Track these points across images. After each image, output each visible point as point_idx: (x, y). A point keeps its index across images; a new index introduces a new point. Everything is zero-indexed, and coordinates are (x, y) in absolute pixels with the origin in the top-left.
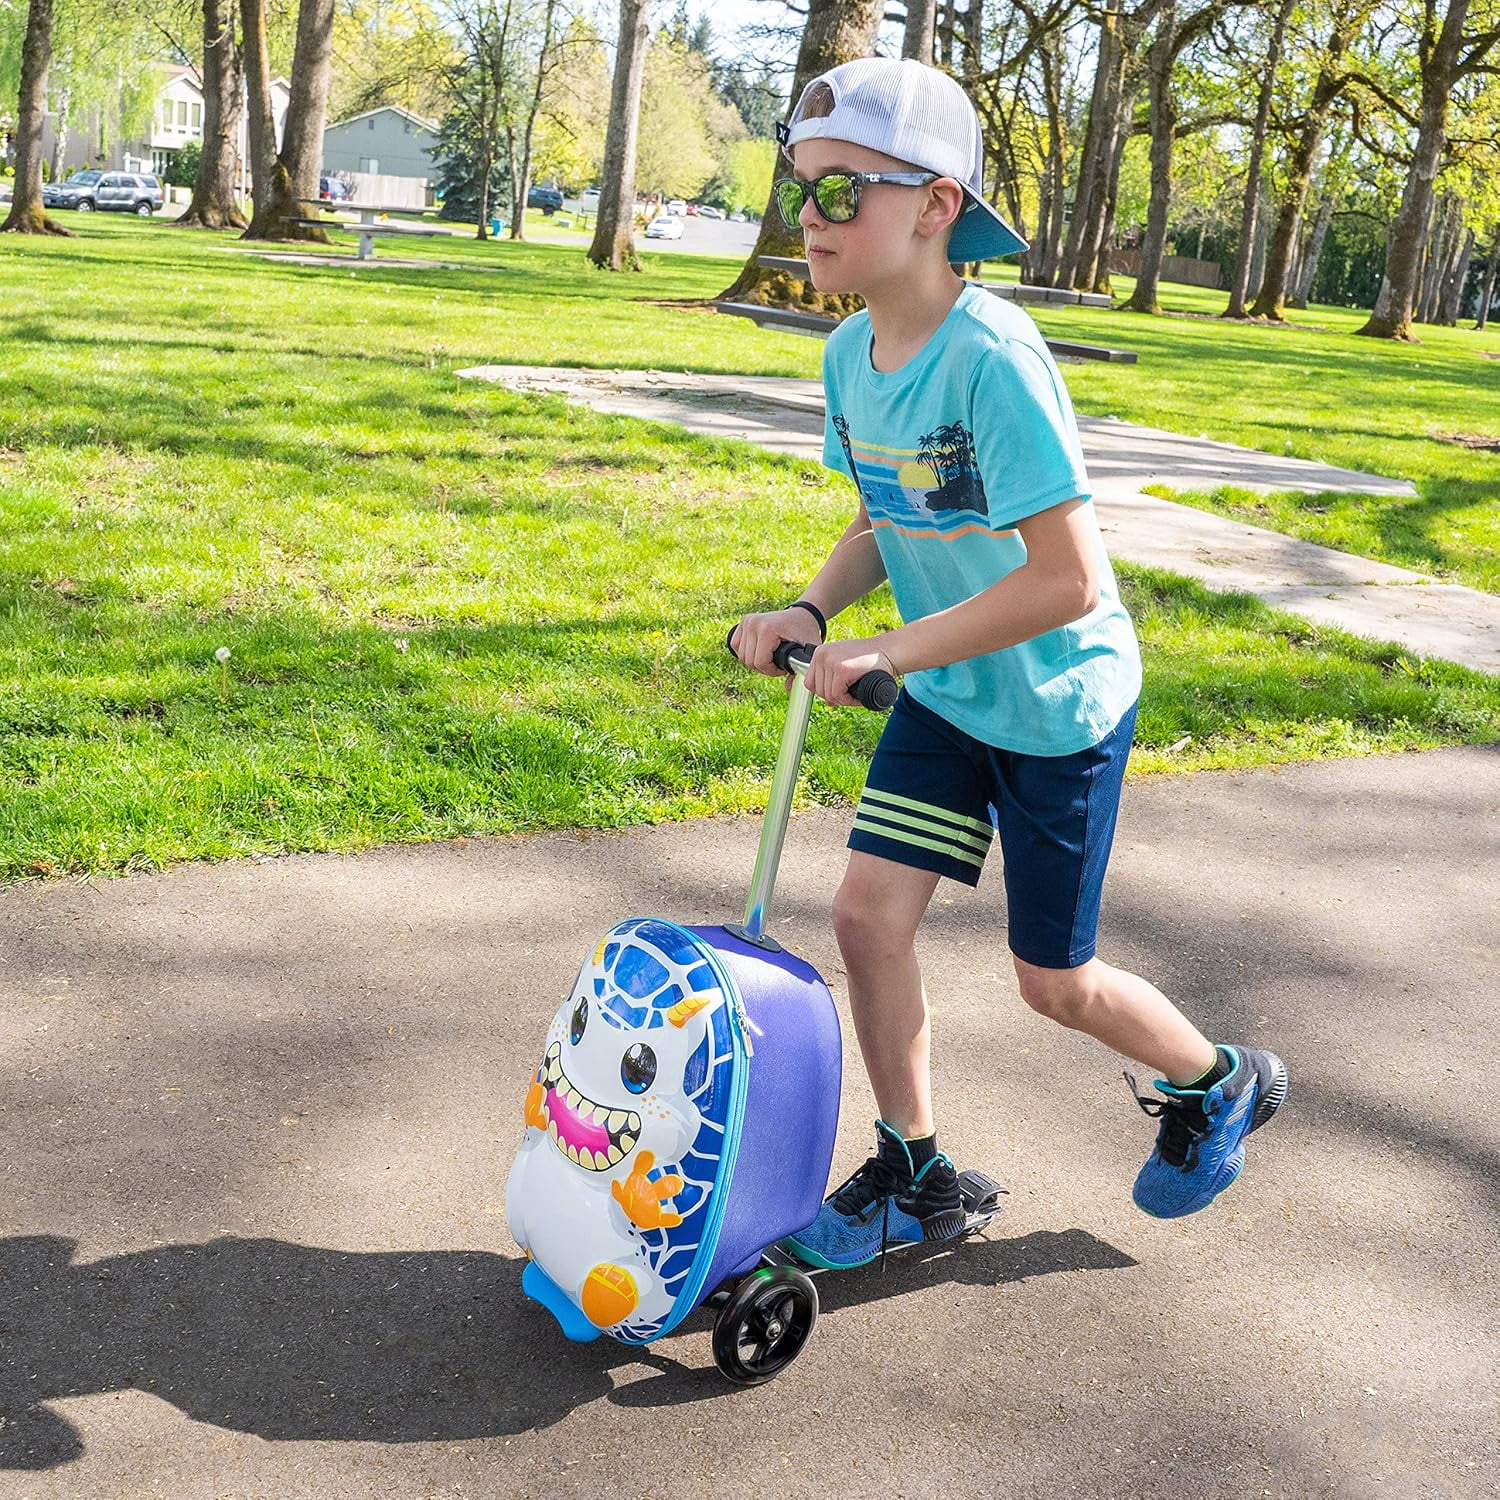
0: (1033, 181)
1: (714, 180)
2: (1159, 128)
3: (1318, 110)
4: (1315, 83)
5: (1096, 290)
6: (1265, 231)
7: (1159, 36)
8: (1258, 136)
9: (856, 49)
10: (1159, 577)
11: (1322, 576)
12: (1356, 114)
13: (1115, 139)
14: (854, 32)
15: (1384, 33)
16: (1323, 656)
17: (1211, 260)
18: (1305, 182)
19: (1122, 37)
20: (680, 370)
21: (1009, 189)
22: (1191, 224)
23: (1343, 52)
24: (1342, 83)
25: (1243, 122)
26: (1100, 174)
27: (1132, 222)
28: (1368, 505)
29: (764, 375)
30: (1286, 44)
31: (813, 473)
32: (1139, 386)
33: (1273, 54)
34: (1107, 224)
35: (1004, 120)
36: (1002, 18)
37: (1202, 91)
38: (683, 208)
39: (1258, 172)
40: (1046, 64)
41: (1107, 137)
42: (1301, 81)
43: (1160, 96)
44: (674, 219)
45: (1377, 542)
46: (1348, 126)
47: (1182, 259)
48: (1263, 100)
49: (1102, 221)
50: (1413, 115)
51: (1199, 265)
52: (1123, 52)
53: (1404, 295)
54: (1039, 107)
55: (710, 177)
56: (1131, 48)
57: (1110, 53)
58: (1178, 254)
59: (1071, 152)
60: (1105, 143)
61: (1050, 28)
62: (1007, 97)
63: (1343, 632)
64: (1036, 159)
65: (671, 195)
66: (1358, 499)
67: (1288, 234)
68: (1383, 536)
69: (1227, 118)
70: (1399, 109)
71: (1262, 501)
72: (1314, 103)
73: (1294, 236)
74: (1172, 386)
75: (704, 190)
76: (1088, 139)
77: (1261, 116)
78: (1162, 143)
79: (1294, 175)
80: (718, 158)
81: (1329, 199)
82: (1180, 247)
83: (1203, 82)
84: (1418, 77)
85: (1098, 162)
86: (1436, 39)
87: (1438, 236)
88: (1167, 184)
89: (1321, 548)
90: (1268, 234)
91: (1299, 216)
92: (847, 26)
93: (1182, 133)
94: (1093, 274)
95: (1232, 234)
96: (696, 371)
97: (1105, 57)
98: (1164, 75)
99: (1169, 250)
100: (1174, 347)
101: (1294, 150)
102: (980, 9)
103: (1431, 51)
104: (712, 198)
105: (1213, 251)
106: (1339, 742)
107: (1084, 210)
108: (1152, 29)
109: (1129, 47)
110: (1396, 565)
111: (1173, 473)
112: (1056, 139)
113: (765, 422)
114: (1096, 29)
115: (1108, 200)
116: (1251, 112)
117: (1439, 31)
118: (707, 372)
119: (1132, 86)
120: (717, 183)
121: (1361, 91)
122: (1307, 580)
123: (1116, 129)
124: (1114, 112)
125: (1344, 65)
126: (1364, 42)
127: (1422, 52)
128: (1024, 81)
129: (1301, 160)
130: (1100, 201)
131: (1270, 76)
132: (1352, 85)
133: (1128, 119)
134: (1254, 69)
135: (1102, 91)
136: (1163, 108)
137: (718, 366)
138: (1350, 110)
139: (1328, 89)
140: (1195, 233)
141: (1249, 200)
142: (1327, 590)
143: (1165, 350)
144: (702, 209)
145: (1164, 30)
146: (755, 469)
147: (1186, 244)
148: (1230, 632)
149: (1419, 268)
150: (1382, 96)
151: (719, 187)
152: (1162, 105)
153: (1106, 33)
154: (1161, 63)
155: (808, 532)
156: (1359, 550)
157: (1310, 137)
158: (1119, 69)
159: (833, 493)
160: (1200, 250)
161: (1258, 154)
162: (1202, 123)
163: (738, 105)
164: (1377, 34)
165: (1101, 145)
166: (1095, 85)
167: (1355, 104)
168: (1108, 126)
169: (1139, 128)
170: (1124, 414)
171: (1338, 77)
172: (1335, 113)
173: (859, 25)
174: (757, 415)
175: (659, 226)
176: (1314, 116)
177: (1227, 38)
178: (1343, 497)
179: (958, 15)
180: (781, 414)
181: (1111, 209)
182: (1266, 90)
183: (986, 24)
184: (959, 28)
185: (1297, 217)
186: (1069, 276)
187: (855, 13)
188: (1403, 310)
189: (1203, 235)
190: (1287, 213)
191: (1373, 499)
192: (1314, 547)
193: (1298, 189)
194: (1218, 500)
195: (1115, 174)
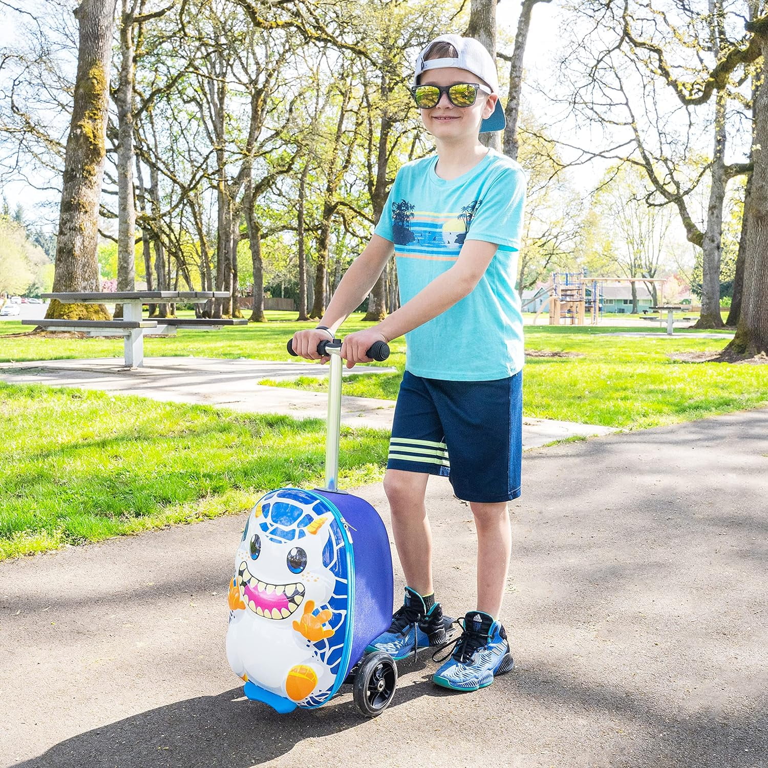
0: (196, 268)
1: (34, 285)
2: (252, 234)
3: (326, 219)
4: (323, 208)
5: (234, 316)
6: (312, 280)
7: (246, 191)
8: (300, 234)
9: (90, 200)
10: (269, 417)
11: (355, 408)
12: (345, 221)
13: (232, 242)
14: (88, 191)
15: (351, 186)
16: (359, 439)
17: (289, 297)
18: (326, 253)
19: (228, 194)
20: (8, 361)
21: (183, 270)
22: (277, 281)
23: (334, 193)
24: (335, 206)
25: (292, 229)
26: (227, 259)
27: (248, 284)
28: (374, 378)
29: (56, 359)
30: (306, 190)
31: (78, 394)
32: (256, 347)
33: (301, 196)
34: (234, 283)
35: (176, 238)
36: (169, 190)
37: (271, 217)
38: (20, 300)
39: (303, 251)
40: (193, 209)
41: (228, 241)
42: (317, 208)
43: (250, 219)
44: (15, 305)
45: (380, 391)
46: (342, 227)
47: (275, 299)
48: (300, 217)
49: (232, 282)
50: (370, 218)
51: (283, 301)
52: (230, 200)
53: (381, 300)
54: (192, 230)
55: (32, 283)
56: (233, 198)
57: (223, 202)
58: (273, 297)
59: (211, 252)
60: (227, 244)
61: (192, 189)
62: (176, 227)
63: (368, 429)
64: (196, 257)
65: (12, 294)
66: (369, 376)
67: (322, 278)
68: (384, 389)
69: (284, 227)
70: (364, 216)
71: (321, 383)
72: (324, 217)
73: (325, 279)
74: (273, 345)
75: (29, 289)
76: (219, 243)
77: (300, 224)
78: (255, 241)
79: (320, 251)
80: (35, 273)
81: (339, 263)
82: (273, 294)
83: (271, 213)
84: (370, 202)
85: (226, 254)
86: (375, 183)
87: (392, 275)
88: (260, 260)
89: (353, 397)
90: (313, 282)
91: (326, 270)
92: (84, 188)
93: (264, 236)
94: (231, 307)
95: (296, 284)
96: (17, 361)
97: (221, 203)
98: (250, 210)
99: (268, 295)
100: (274, 331)
101: (318, 239)
102: (157, 185)
103: (373, 188)
104: (34, 294)
105: (289, 293)
106: (372, 475)
107: (222, 277)
108: (242, 190)
109: (232, 198)
110: (391, 399)
111: (275, 375)
112: (203, 244)
113: (54, 376)
114: (216, 192)
115: (233, 271)
116: (295, 223)
117: (375, 179)
118: (23, 360)
119: (236, 215)
120: (36, 286)
121: (345, 210)
122: (347, 410)
123: (232, 237)
124: (230, 228)
125: (335, 199)
126: (343, 188)
127: (370, 189)
128: (183, 218)
129: (322, 243)
130: (229, 271)
131: (301, 206)
132: (340, 207)
133: (237, 232)
134: (293, 203)
135: (222, 220)
136: (253, 225)
137: (30, 357)
138: (342, 219)
139: (329, 210)
140: (279, 286)
141: (301, 266)
142: (358, 414)
143: (269, 333)
144: (30, 300)
145: (248, 188)
146: (45, 396)
147: (276, 291)
148: (309, 435)
149: (386, 290)
150: (355, 211)
151: (37, 288)
152: (252, 222)
153: (220, 192)
154: (249, 205)
155: (73, 419)
156: (373, 396)
157: (324, 232)
158: (229, 208)
159: (89, 402)
160: (283, 293)
161: (301, 243)
162: (273, 231)
163: (42, 247)
164: (349, 186)
165: (225, 245)
166: (219, 217)
167: (343, 216)
168: (227, 235)
169: (244, 236)
170: (249, 356)
171: (333, 204)
172: (334, 221)
173: (89, 187)
174: (50, 374)
175: (7, 309)
176: (325, 222)
177: (278, 189)
178: (361, 376)
179: (146, 190)
180: (62, 373)
181: (235, 276)
182: (300, 214)
183: (161, 193)
184: (147, 196)
185: (325, 270)
186: (219, 310)
187: (87, 182)
188: (382, 307)
189: (283, 287)
190: (320, 268)
191: (376, 375)
192: (349, 397)
193: (323, 257)
194: (298, 384)
195: (235, 259)
